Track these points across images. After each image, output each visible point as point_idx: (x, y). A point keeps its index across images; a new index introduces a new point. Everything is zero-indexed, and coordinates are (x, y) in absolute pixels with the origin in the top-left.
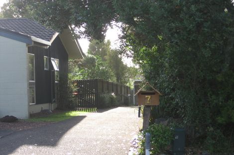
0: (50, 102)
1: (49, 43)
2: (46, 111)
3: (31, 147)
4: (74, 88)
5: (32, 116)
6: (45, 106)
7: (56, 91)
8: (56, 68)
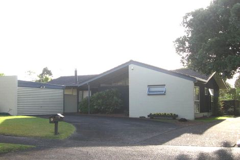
0: (208, 112)
1: (207, 81)
2: (206, 116)
3: (188, 134)
4: (221, 105)
5: (196, 119)
6: (205, 114)
7: (212, 106)
8: (211, 94)
